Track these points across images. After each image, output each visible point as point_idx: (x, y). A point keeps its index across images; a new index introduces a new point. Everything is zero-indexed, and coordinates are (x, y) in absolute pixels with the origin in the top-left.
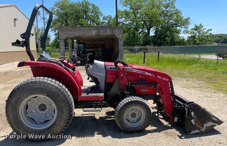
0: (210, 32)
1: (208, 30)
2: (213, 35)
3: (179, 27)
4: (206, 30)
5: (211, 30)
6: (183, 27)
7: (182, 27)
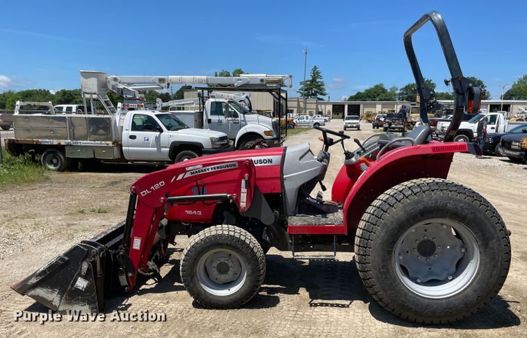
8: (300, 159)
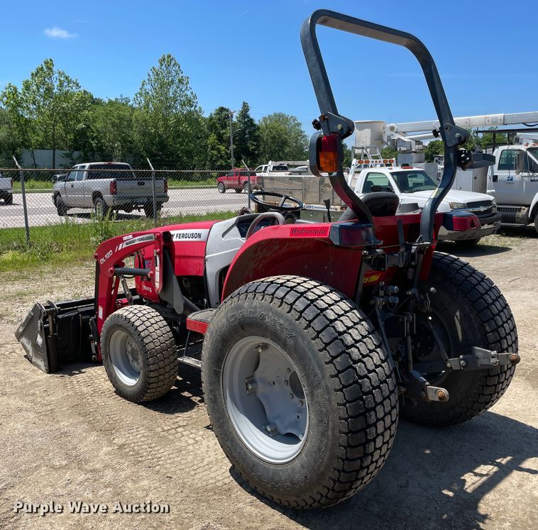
8: (223, 235)
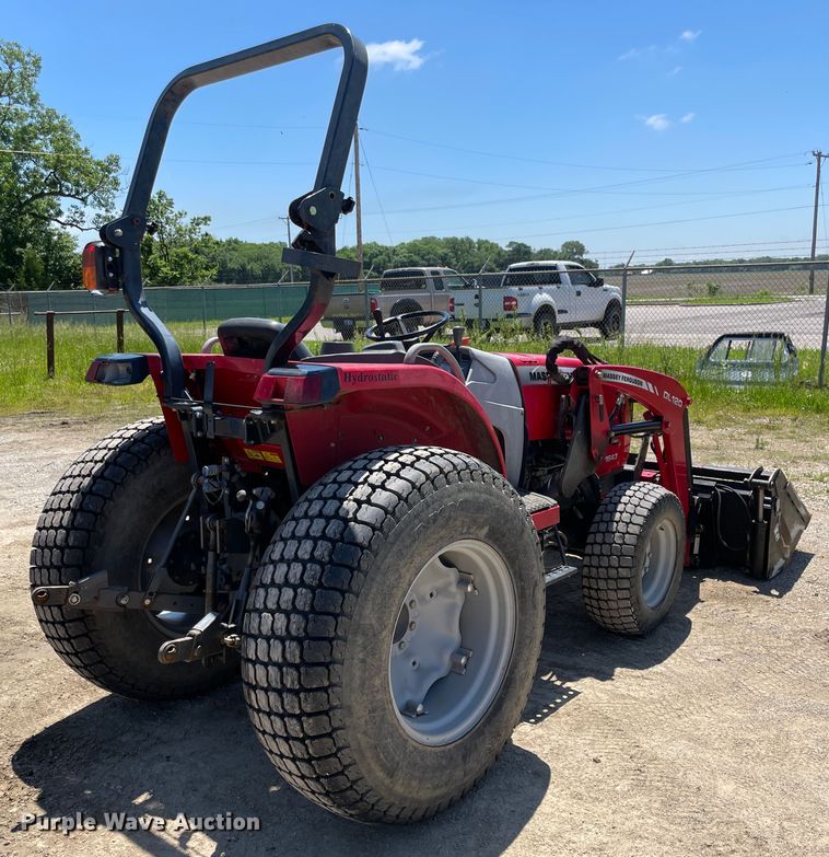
0: (203, 229)
1: (197, 222)
2: (217, 243)
3: (73, 196)
4: (185, 222)
5: (206, 219)
6: (91, 198)
7: (84, 200)
